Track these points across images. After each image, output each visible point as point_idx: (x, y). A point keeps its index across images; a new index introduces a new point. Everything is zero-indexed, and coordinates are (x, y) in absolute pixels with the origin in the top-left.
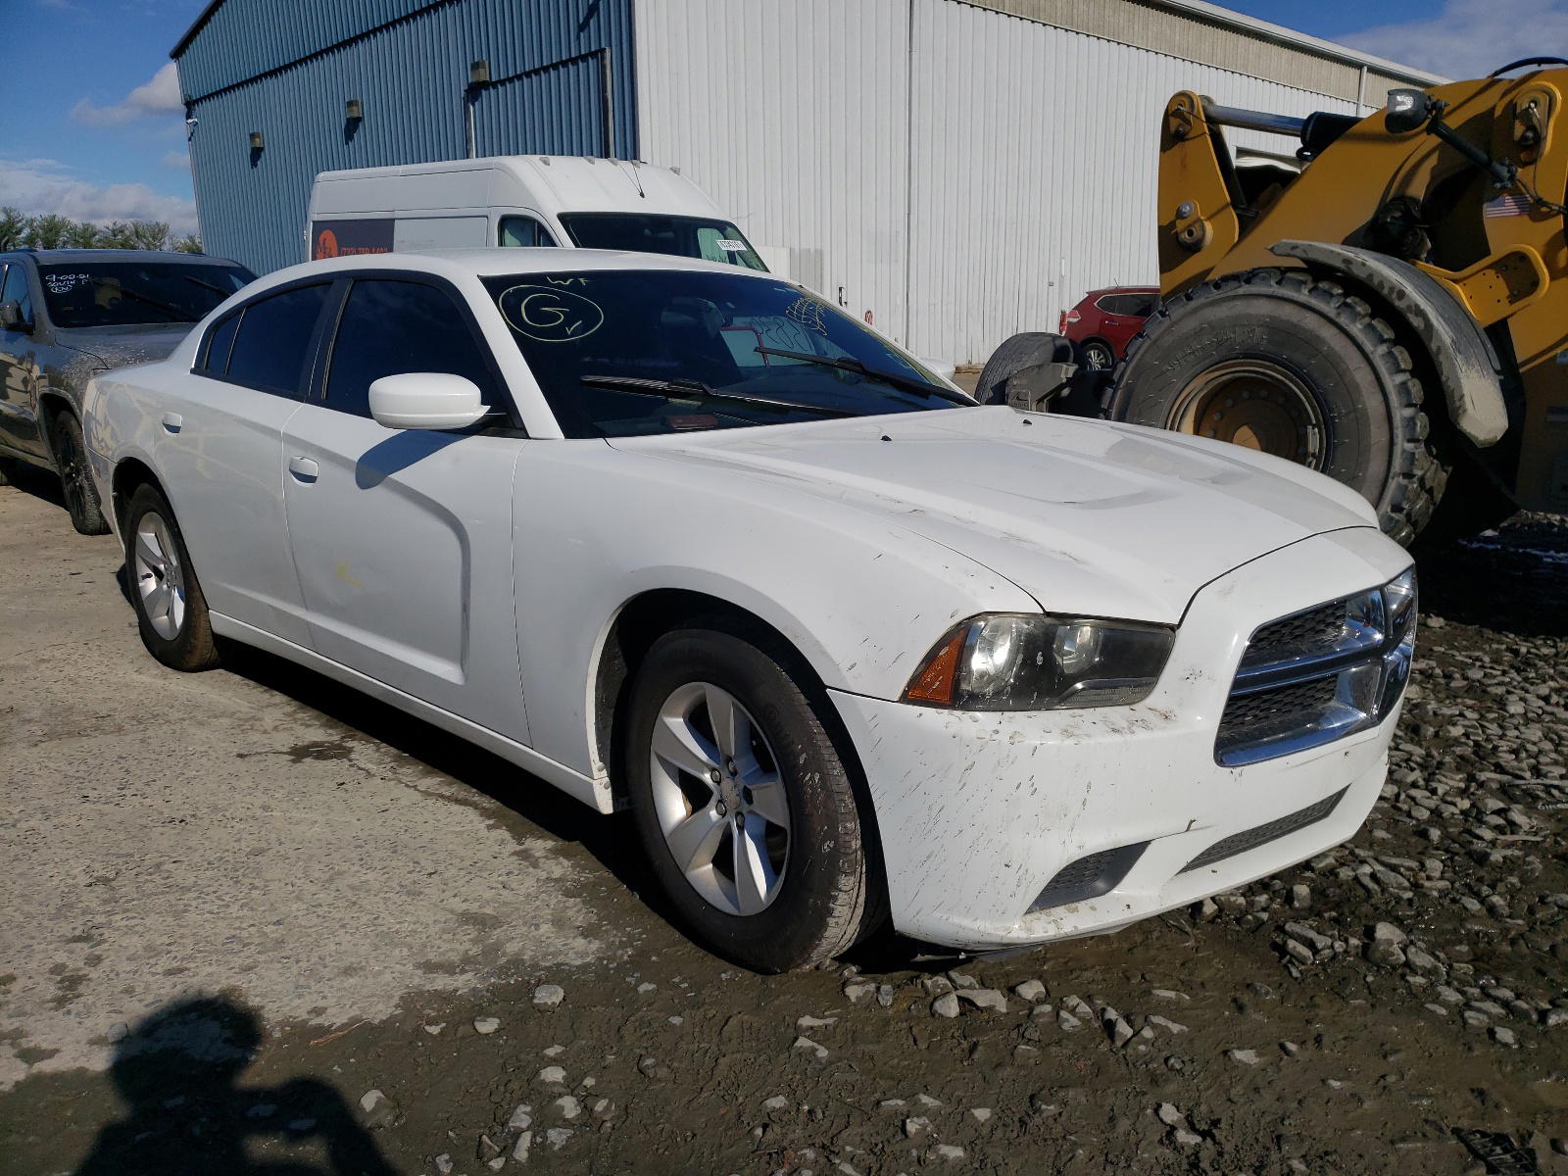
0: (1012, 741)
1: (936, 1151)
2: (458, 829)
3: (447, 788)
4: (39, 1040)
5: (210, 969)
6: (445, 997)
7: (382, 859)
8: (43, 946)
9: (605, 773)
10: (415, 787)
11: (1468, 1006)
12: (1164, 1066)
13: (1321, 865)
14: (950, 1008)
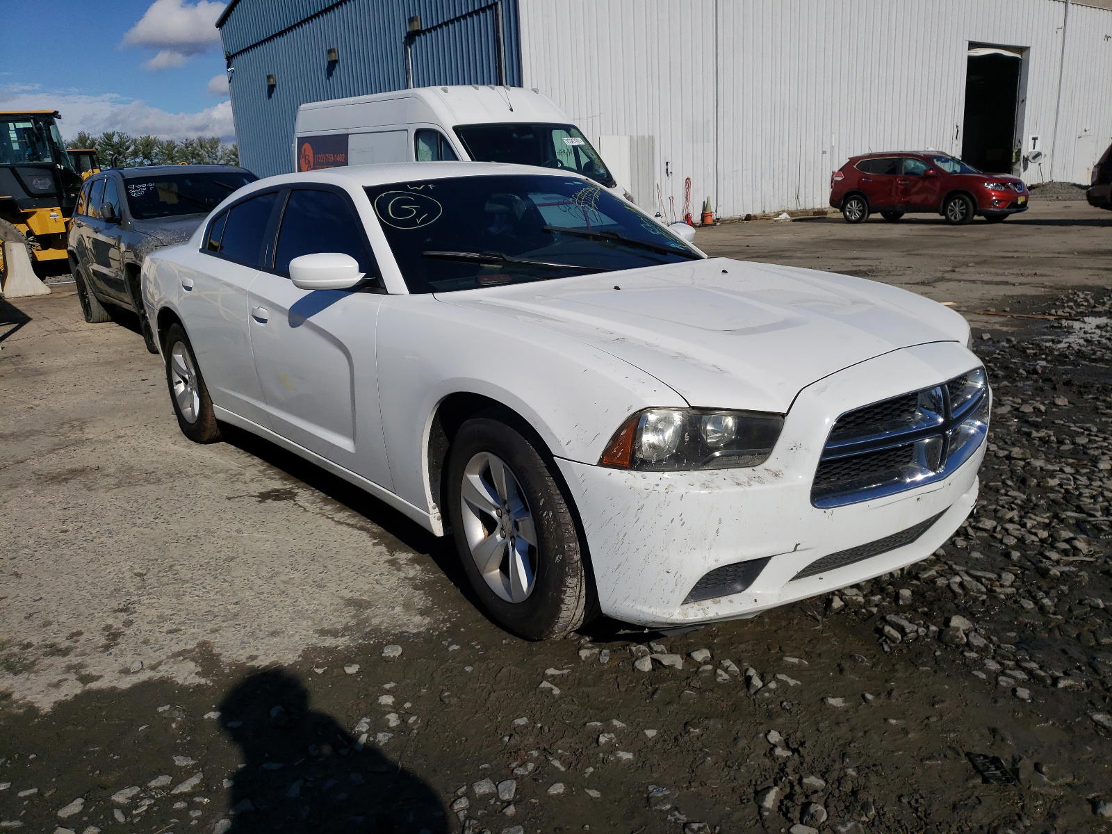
0: (667, 491)
1: (615, 756)
2: (355, 545)
3: (352, 519)
4: (91, 670)
5: (193, 630)
6: (329, 651)
7: (305, 564)
8: (101, 614)
9: (437, 510)
10: (332, 518)
11: (1003, 673)
12: (779, 707)
13: (925, 576)
14: (646, 665)
